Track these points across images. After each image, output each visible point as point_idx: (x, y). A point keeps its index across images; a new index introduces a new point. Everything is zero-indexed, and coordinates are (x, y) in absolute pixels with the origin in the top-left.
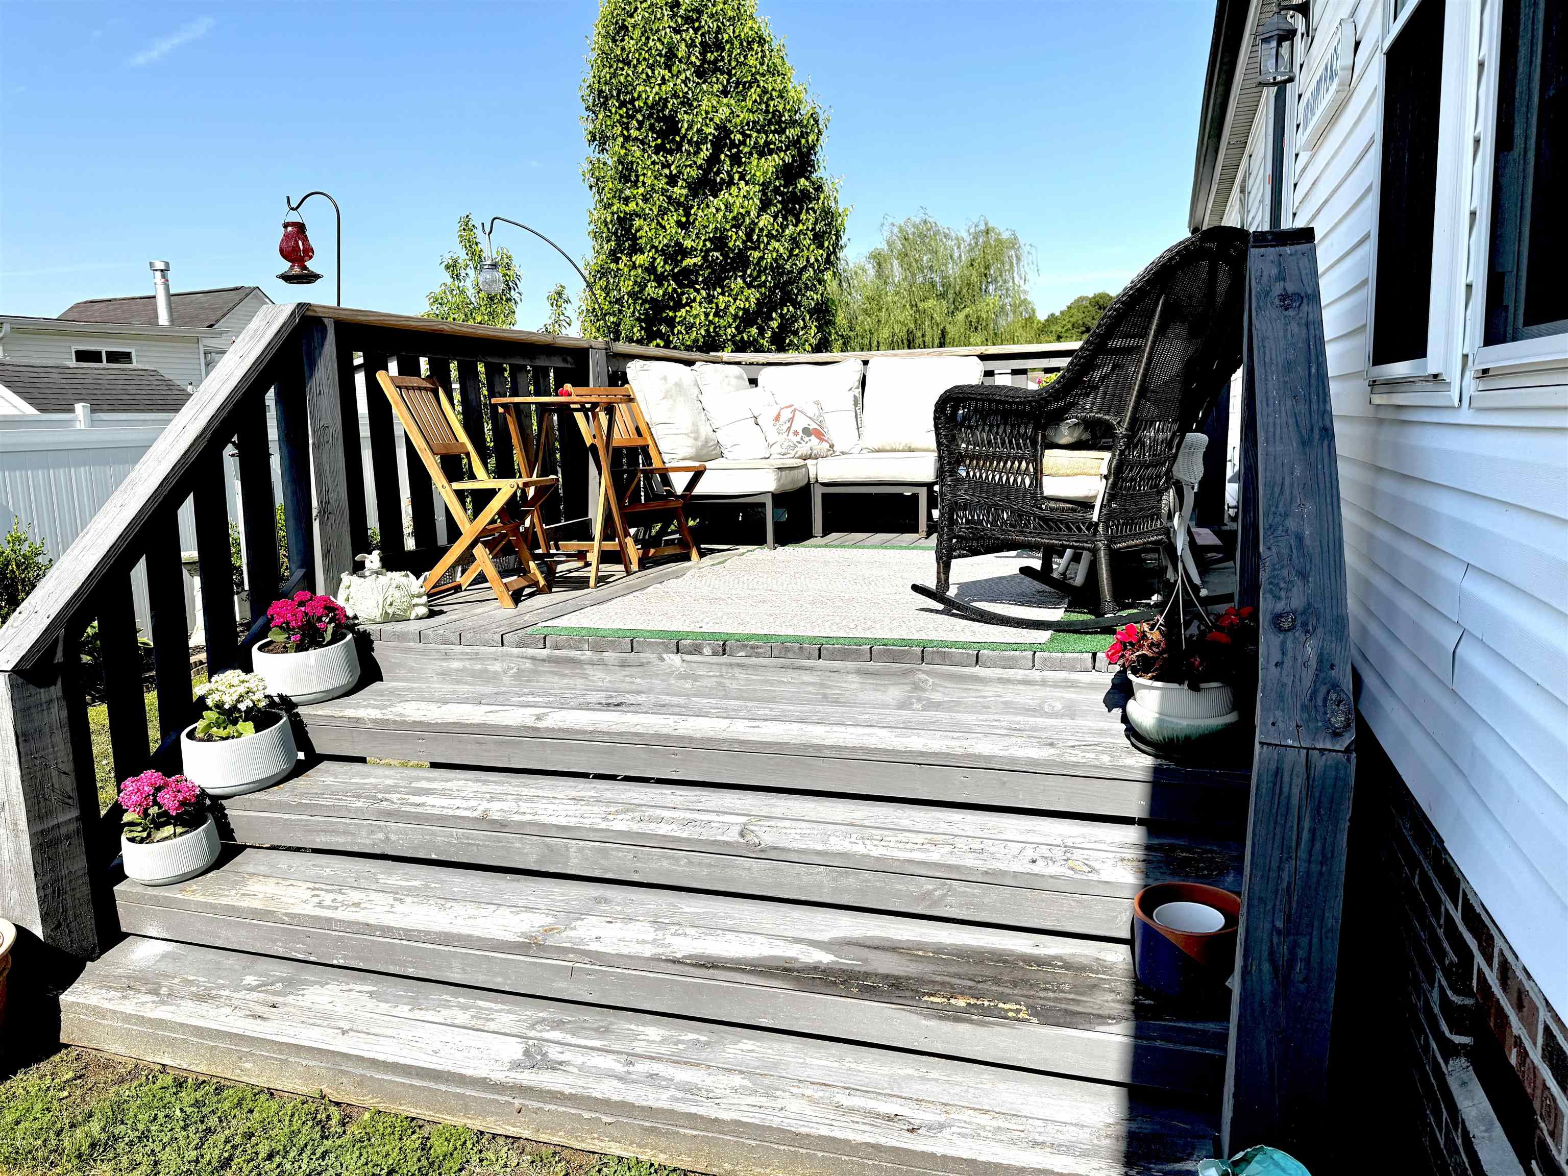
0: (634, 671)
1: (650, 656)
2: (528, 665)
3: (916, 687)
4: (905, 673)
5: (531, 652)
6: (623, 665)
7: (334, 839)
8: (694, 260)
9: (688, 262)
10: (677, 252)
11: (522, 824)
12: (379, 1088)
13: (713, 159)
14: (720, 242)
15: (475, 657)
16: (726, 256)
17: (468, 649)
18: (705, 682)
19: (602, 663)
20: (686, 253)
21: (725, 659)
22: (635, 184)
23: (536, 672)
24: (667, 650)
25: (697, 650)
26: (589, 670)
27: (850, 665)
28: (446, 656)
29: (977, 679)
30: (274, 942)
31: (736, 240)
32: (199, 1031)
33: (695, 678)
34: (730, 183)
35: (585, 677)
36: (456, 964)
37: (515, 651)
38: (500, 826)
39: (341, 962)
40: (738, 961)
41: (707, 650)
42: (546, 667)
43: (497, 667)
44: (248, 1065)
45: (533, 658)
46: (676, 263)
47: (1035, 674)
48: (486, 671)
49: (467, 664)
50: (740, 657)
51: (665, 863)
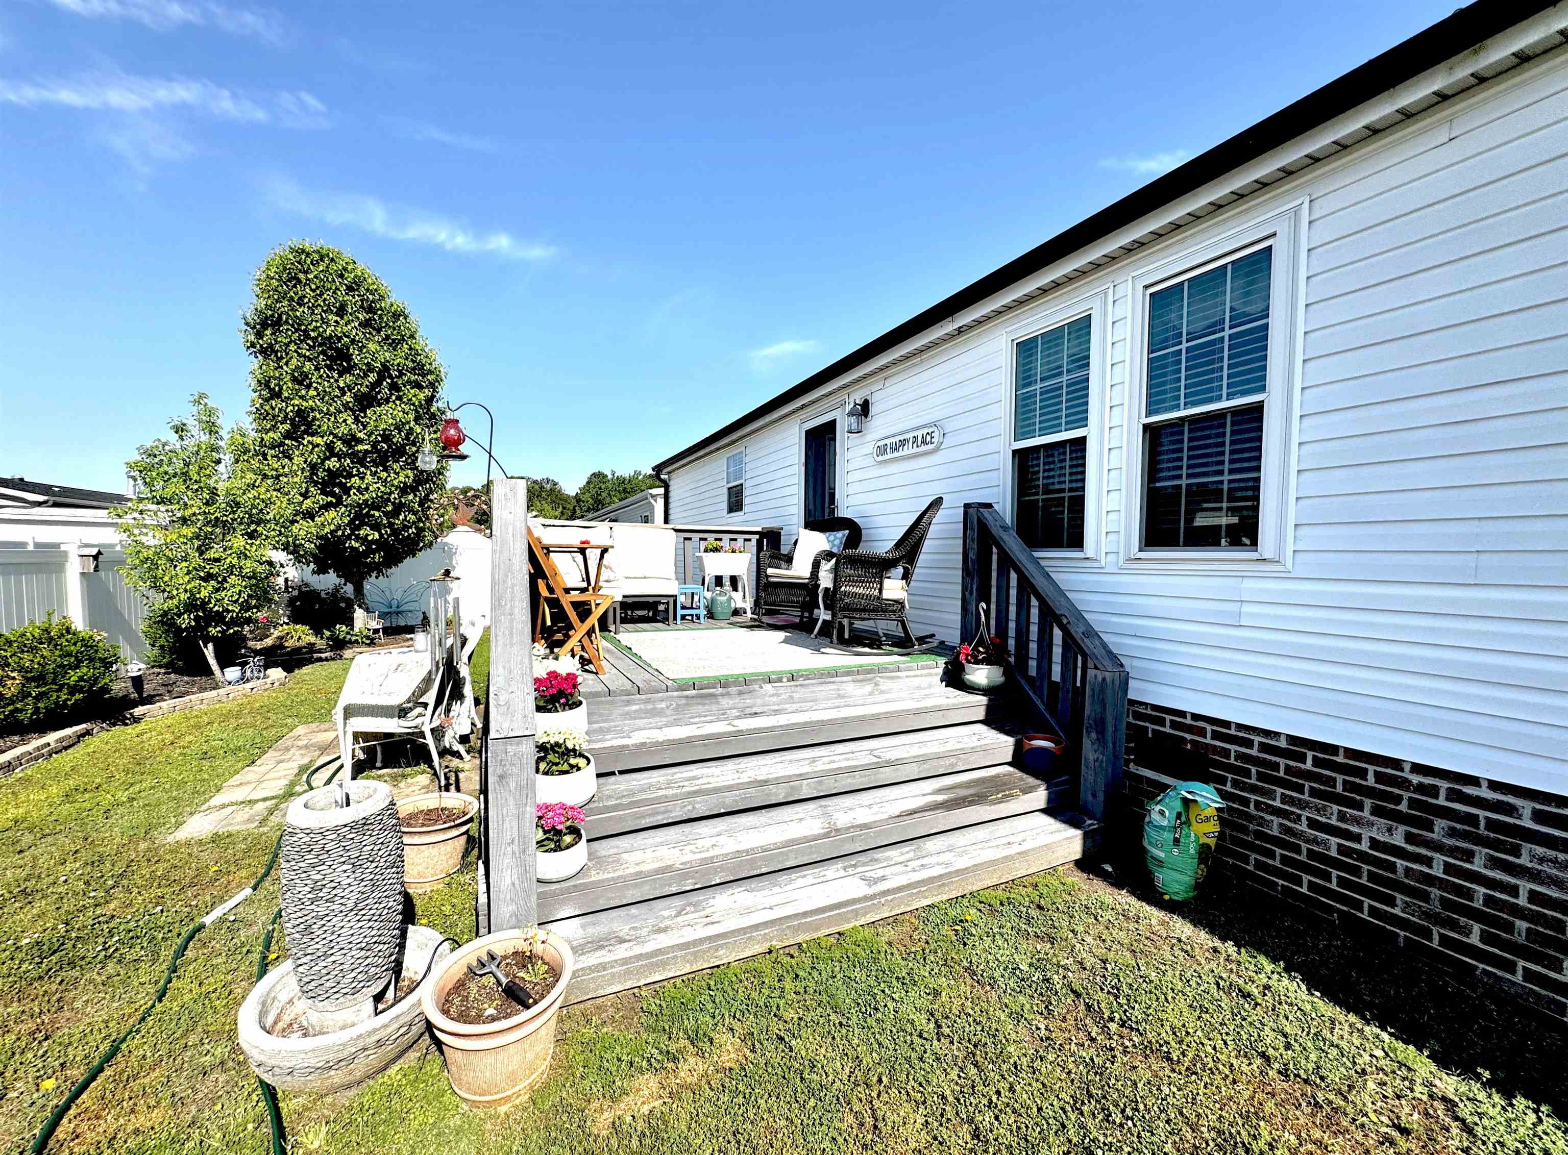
0: (746, 696)
1: (756, 687)
2: (684, 701)
3: (876, 685)
4: (870, 680)
5: (685, 693)
6: (740, 693)
7: (655, 819)
8: (366, 447)
9: (360, 447)
10: (351, 440)
11: (777, 778)
12: (808, 927)
13: (378, 383)
14: (386, 438)
15: (648, 701)
16: (390, 447)
17: (643, 697)
18: (783, 697)
19: (728, 694)
20: (360, 441)
21: (792, 683)
22: (309, 387)
23: (687, 705)
24: (765, 683)
25: (780, 680)
26: (720, 699)
27: (850, 678)
28: (628, 703)
29: (899, 677)
30: (670, 885)
31: (397, 439)
32: (686, 946)
33: (778, 695)
34: (387, 401)
35: (718, 703)
36: (792, 855)
37: (675, 694)
38: (765, 783)
39: (718, 881)
40: (924, 806)
41: (785, 680)
42: (695, 701)
43: (663, 705)
44: (721, 952)
45: (687, 697)
46: (351, 447)
47: (919, 672)
48: (655, 709)
49: (642, 706)
50: (801, 681)
51: (849, 780)
